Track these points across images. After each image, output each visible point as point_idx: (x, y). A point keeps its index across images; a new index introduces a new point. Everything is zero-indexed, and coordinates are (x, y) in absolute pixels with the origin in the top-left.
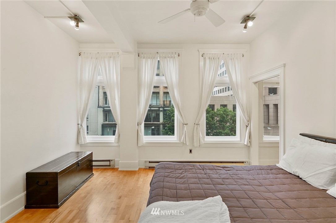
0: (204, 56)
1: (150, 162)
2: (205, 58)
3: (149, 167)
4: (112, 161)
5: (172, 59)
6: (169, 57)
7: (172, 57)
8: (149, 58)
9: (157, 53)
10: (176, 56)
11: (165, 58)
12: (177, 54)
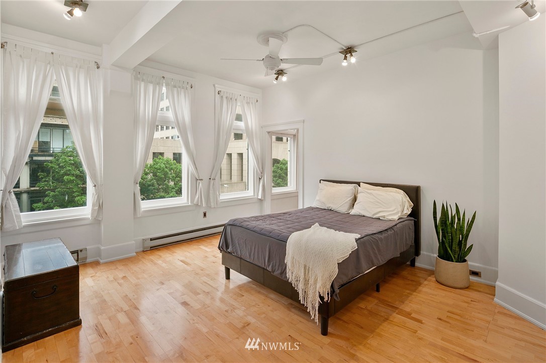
0: (222, 94)
1: (151, 240)
2: (222, 97)
3: (151, 248)
4: (81, 251)
5: (182, 90)
6: (180, 87)
7: (183, 88)
8: (151, 82)
9: (164, 77)
10: (189, 87)
11: (175, 87)
12: (190, 85)
